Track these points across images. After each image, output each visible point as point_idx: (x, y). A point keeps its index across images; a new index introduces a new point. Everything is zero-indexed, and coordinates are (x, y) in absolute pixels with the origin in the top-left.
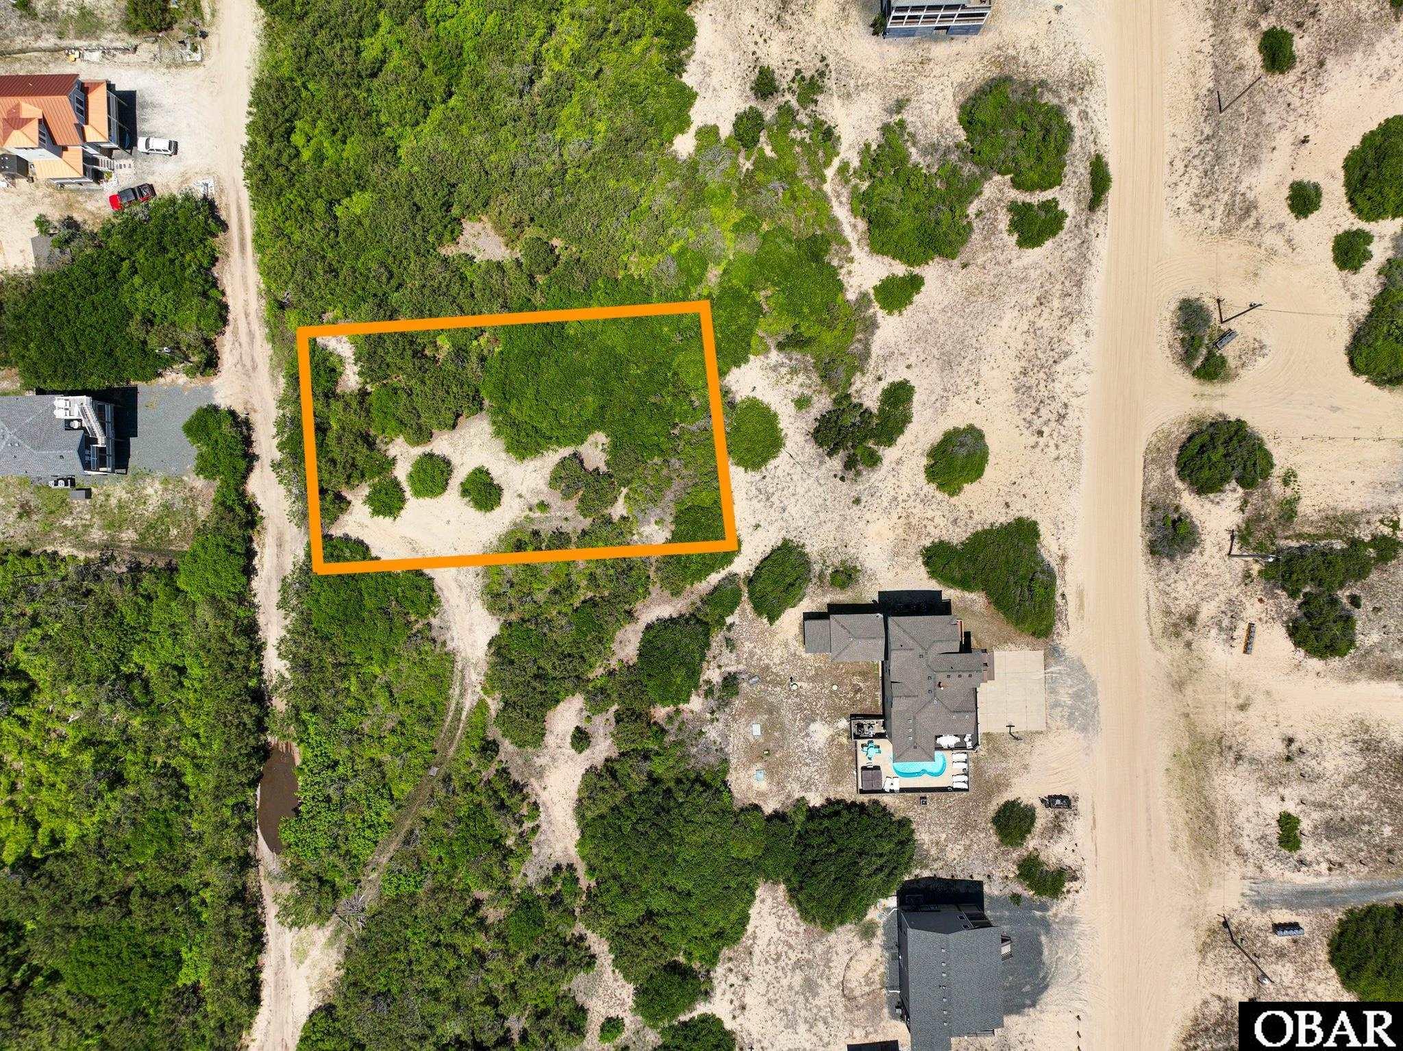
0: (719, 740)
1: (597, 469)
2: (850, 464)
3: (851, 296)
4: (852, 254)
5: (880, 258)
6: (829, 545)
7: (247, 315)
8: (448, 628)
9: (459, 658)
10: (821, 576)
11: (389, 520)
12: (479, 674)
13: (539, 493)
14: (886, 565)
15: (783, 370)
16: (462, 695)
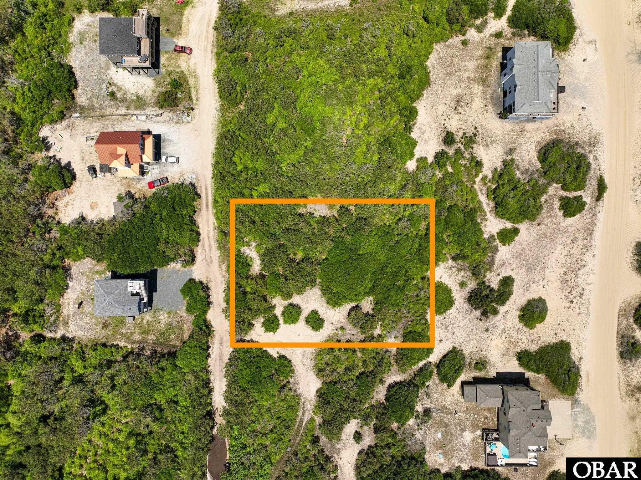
0: (421, 438)
1: (368, 312)
2: (484, 313)
3: (486, 236)
4: (486, 217)
5: (500, 219)
6: (474, 350)
7: (209, 237)
8: (298, 384)
9: (302, 398)
10: (470, 364)
11: (272, 333)
12: (311, 405)
13: (341, 322)
14: (500, 360)
15: (454, 269)
16: (303, 415)
